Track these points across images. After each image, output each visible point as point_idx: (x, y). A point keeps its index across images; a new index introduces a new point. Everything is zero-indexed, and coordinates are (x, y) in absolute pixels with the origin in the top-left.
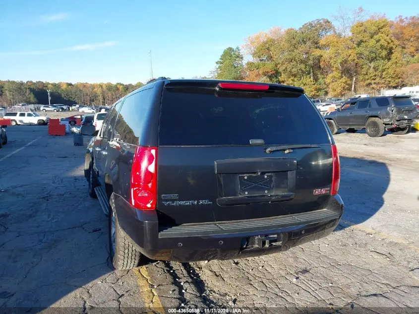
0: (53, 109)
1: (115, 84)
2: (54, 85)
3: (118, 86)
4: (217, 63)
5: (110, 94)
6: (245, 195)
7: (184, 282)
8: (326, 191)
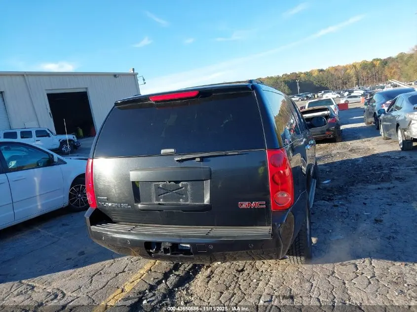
0: (298, 98)
1: (371, 60)
2: (306, 74)
3: (375, 63)
5: (365, 73)
6: (160, 203)
7: (175, 275)
8: (260, 205)
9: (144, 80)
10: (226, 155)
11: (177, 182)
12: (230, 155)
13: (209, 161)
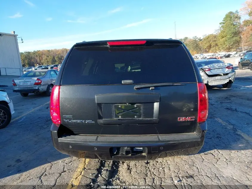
4: (220, 24)
6: (119, 119)
7: (105, 170)
8: (191, 119)
9: (22, 40)
10: (173, 85)
11: (133, 104)
12: (175, 85)
13: (159, 89)
